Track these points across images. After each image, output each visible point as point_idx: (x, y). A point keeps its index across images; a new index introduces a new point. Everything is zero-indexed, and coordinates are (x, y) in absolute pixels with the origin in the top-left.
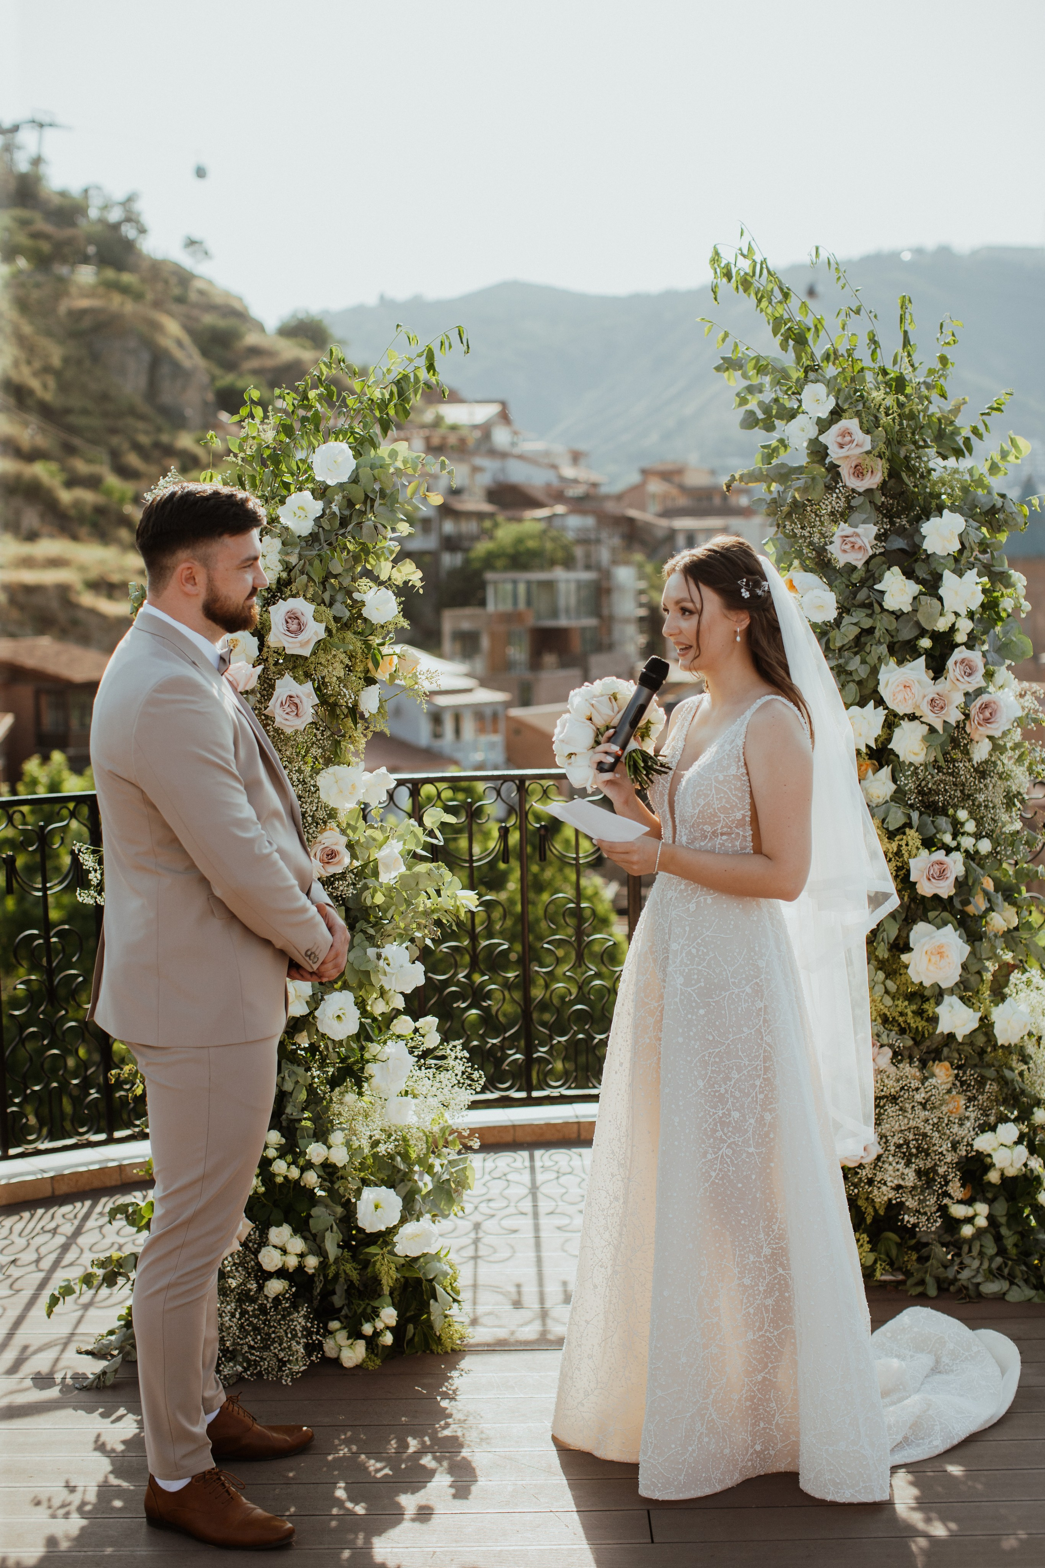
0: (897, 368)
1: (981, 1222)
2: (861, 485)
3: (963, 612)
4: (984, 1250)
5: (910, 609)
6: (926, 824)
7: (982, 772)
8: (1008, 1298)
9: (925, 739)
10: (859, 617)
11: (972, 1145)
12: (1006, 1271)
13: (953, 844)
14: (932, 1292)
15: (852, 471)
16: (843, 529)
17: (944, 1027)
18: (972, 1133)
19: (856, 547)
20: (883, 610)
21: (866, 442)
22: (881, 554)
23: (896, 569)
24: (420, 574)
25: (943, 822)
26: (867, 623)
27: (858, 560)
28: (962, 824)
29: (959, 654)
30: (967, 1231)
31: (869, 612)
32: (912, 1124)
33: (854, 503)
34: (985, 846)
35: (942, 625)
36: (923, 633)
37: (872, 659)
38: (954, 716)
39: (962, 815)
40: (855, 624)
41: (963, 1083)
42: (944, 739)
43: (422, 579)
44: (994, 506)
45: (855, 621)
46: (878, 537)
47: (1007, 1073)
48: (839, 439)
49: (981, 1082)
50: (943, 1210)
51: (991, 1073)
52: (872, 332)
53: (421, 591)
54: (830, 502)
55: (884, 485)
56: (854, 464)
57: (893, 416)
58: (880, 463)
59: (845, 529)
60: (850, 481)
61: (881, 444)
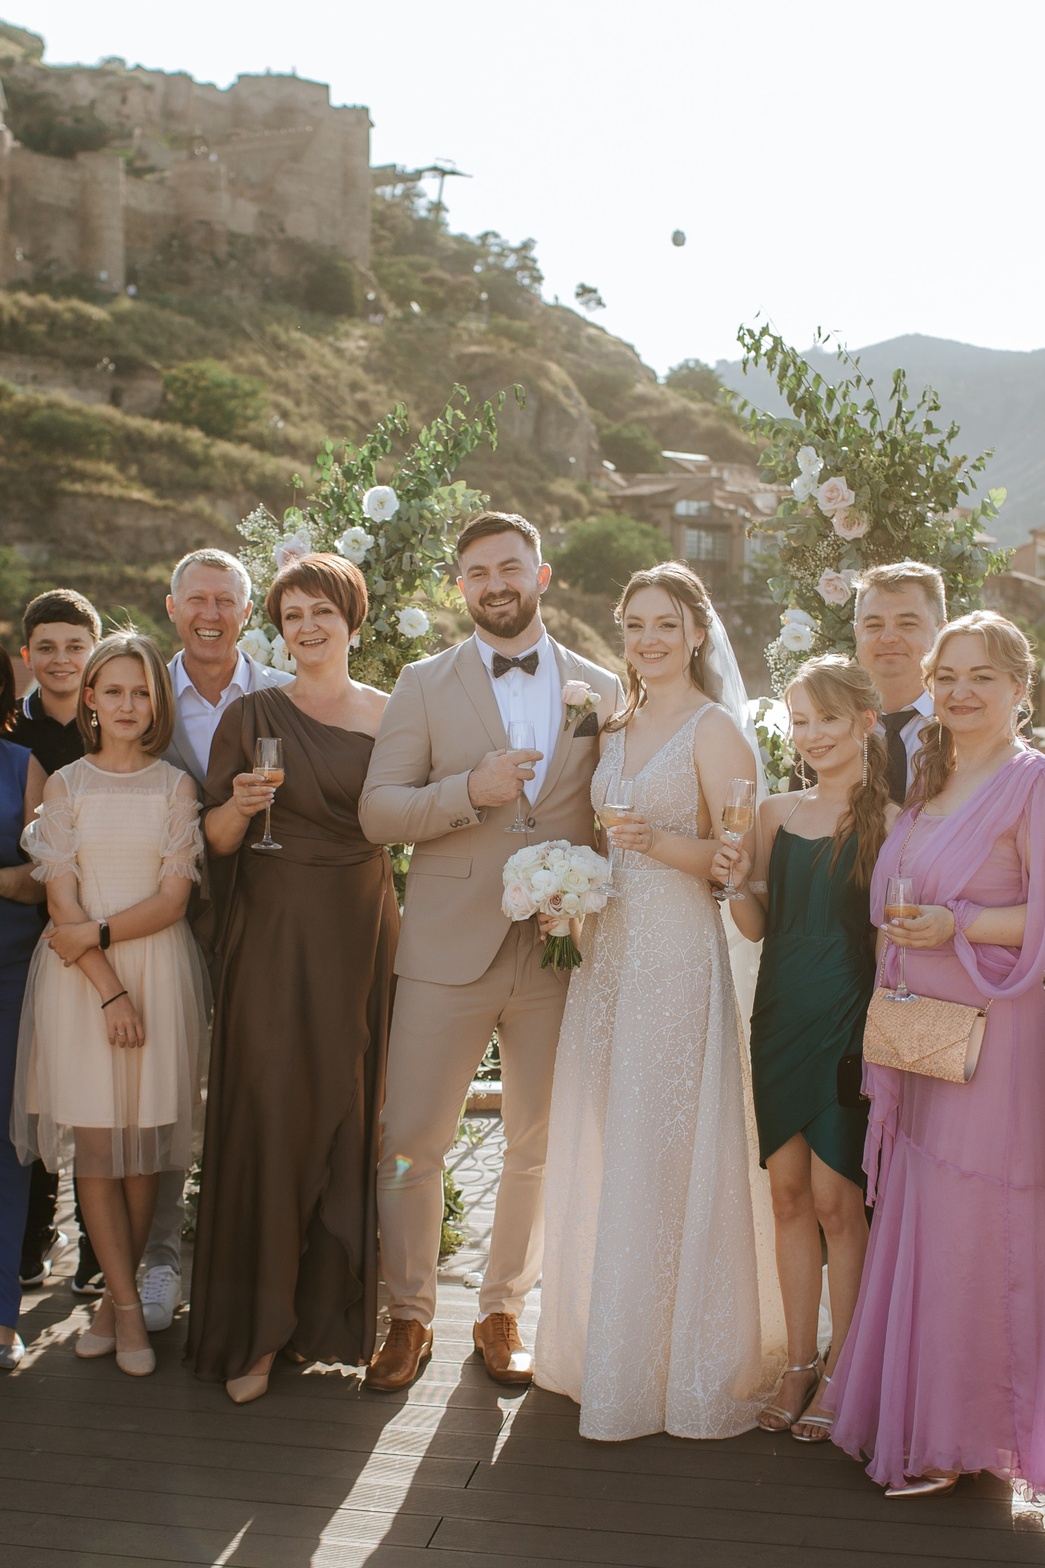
0: (892, 431)
2: (849, 535)
15: (842, 522)
19: (839, 589)
21: (850, 496)
27: (840, 599)
31: (852, 645)
33: (842, 550)
48: (829, 495)
52: (872, 400)
54: (823, 549)
55: (870, 535)
56: (843, 516)
57: (879, 476)
58: (865, 515)
59: (829, 573)
60: (841, 530)
61: (864, 500)
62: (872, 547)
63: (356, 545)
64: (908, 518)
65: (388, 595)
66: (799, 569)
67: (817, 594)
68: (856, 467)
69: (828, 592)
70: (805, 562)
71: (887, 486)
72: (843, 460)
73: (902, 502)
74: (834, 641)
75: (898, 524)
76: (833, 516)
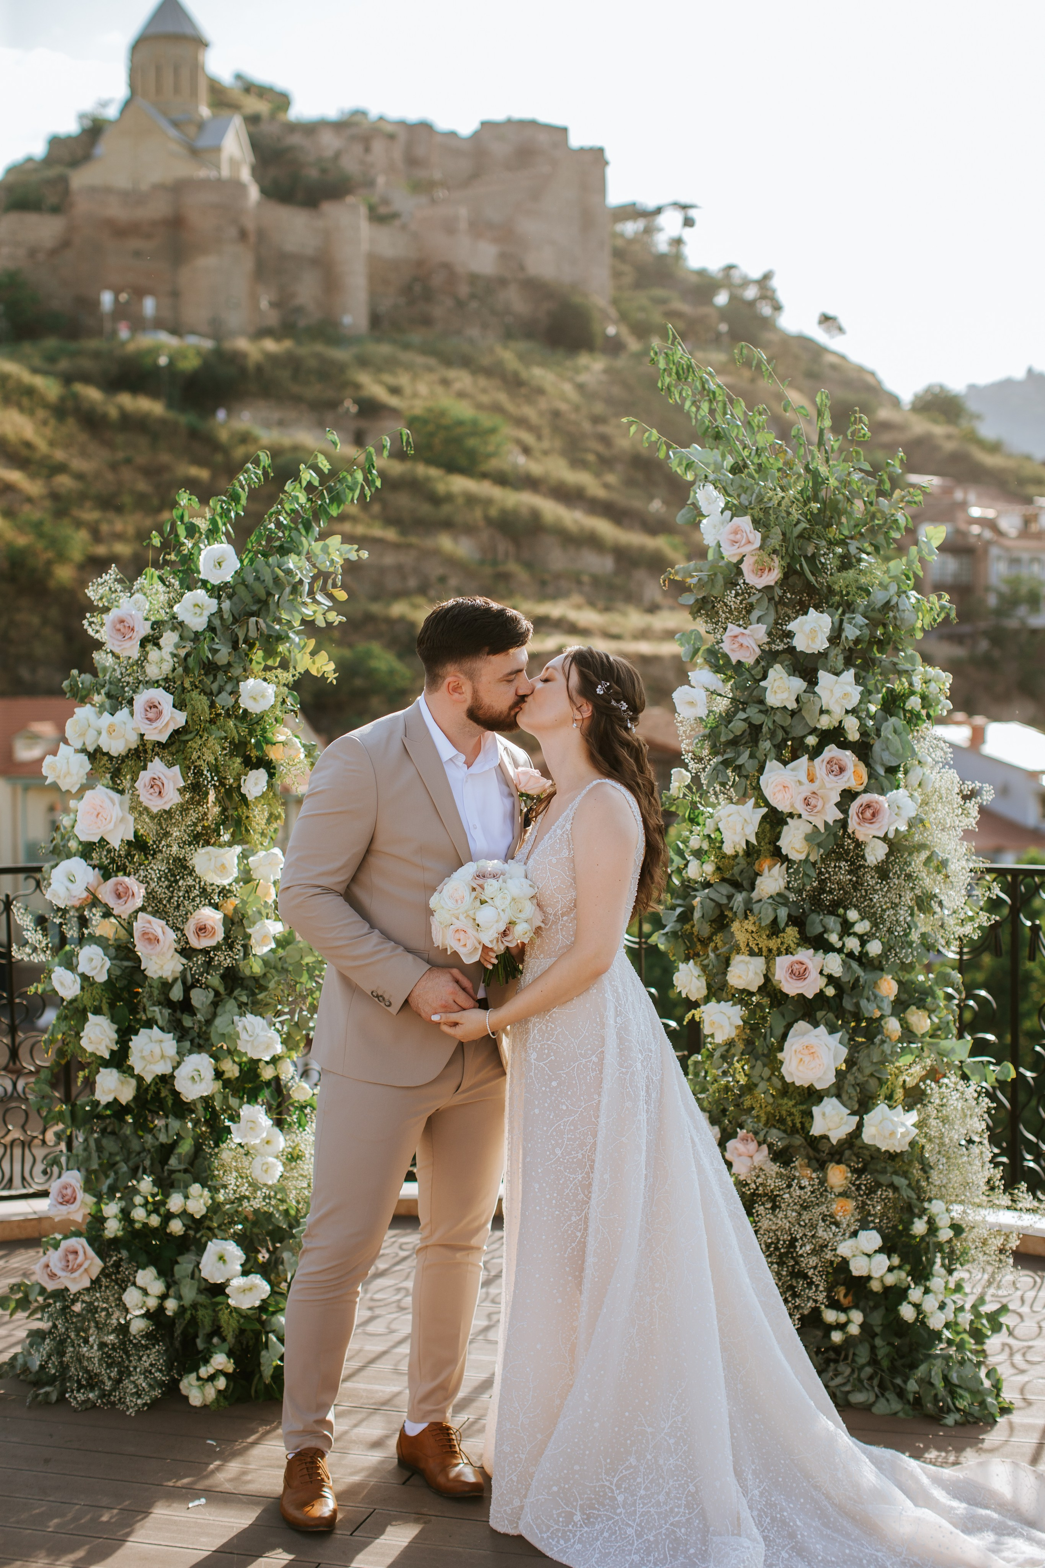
1: (854, 1330)
2: (760, 582)
3: (844, 712)
4: (857, 1359)
5: (795, 706)
6: (813, 923)
7: (883, 872)
8: (875, 1410)
9: (808, 838)
10: (753, 712)
11: (835, 1250)
12: (876, 1382)
13: (839, 945)
15: (751, 568)
16: (736, 627)
17: (818, 1129)
18: (839, 1238)
19: (745, 644)
20: (772, 708)
21: (757, 538)
22: (778, 652)
23: (780, 667)
24: (332, 666)
25: (832, 922)
26: (757, 719)
27: (749, 658)
28: (853, 924)
29: (833, 751)
30: (837, 1337)
31: (761, 708)
33: (753, 599)
34: (875, 948)
35: (825, 722)
36: (811, 731)
37: (760, 755)
38: (833, 815)
39: (853, 915)
40: (744, 720)
41: (858, 1188)
42: (824, 836)
43: (335, 671)
44: (889, 602)
45: (744, 717)
46: (772, 635)
47: (899, 1181)
48: (732, 537)
49: (872, 1189)
50: (814, 1313)
51: (885, 1179)
53: (335, 682)
54: (732, 599)
55: (783, 582)
56: (751, 562)
57: (794, 515)
58: (776, 560)
59: (733, 629)
60: (752, 578)
61: (775, 541)
62: (789, 595)
63: (198, 610)
64: (830, 561)
65: (235, 665)
66: (704, 623)
67: (725, 653)
68: (767, 505)
69: (733, 650)
70: (717, 613)
73: (824, 543)
74: (744, 704)
75: (819, 570)
76: (741, 561)
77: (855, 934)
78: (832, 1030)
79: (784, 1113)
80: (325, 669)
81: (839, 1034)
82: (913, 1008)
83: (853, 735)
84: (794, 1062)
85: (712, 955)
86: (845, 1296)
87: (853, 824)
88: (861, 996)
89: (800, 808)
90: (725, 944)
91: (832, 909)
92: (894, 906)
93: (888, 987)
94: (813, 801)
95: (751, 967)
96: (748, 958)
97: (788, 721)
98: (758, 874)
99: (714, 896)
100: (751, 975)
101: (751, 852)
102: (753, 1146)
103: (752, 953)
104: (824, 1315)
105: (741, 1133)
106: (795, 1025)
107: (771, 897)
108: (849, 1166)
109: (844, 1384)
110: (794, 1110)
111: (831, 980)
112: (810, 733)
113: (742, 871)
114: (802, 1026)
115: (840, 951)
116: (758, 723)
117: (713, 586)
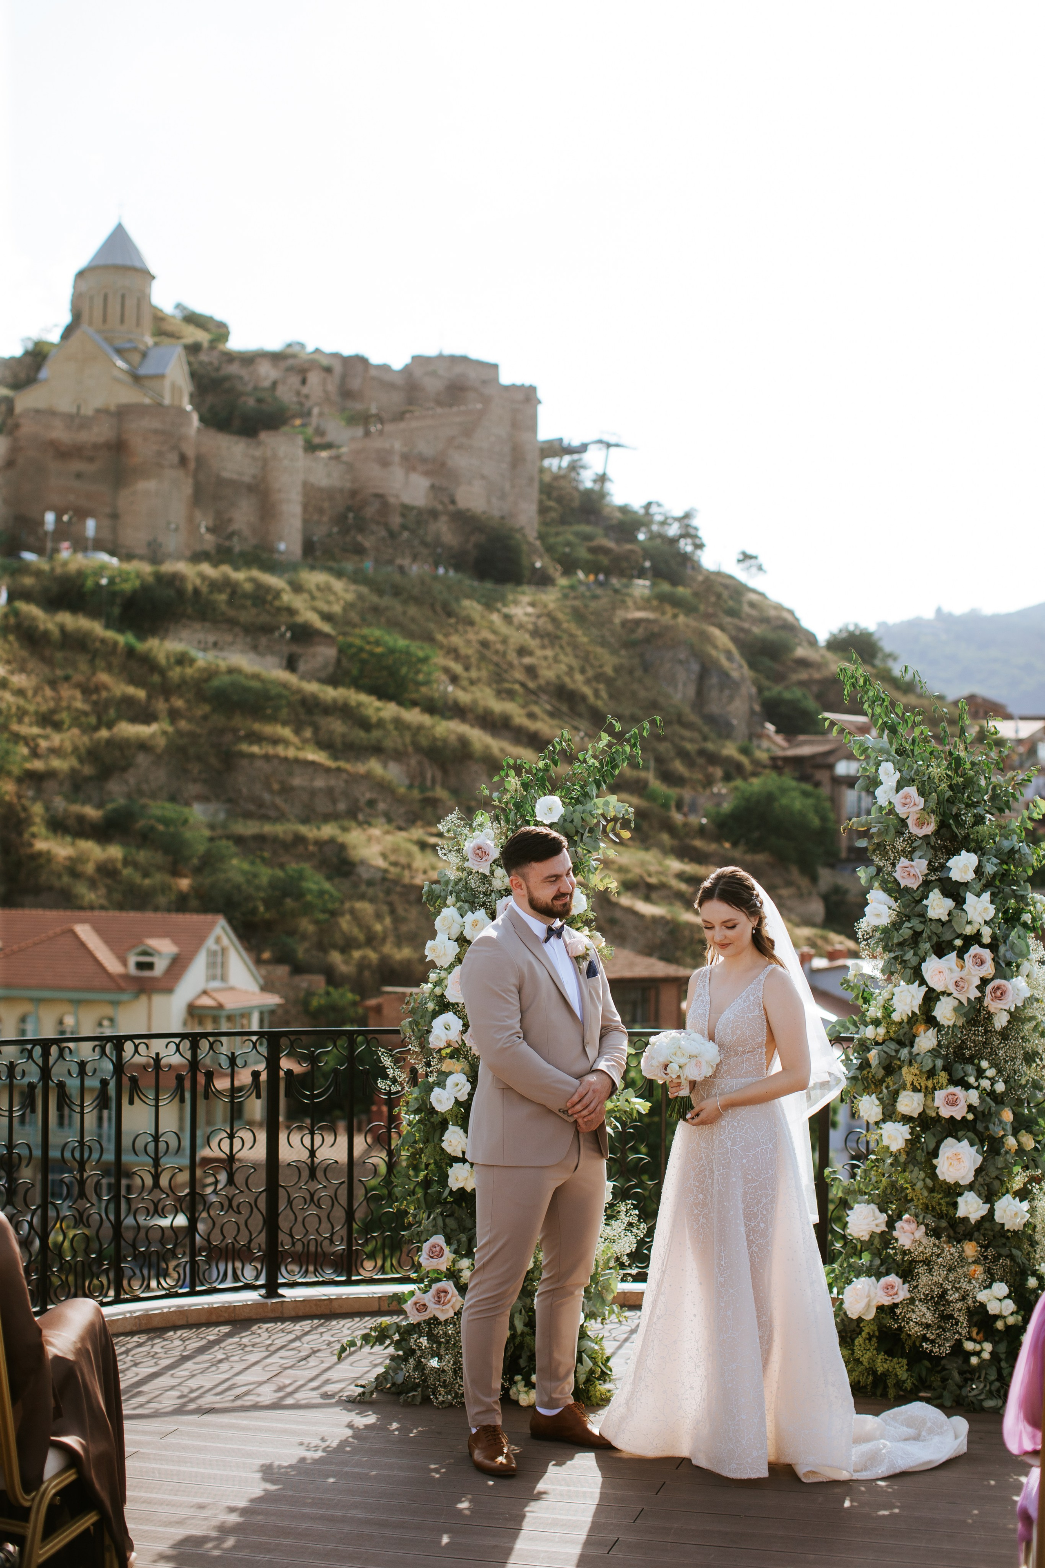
0: (954, 749)
1: (986, 1355)
2: (921, 832)
3: (983, 923)
4: (988, 1376)
5: (947, 918)
6: (957, 1069)
7: (1004, 1035)
9: (955, 1010)
10: (915, 923)
11: (975, 1297)
13: (976, 1084)
14: (948, 1403)
15: (914, 822)
16: (904, 862)
17: (961, 1213)
18: (977, 1289)
19: (914, 875)
20: (931, 920)
21: (921, 801)
22: (936, 880)
23: (936, 891)
25: (970, 1068)
26: (919, 927)
27: (914, 884)
28: (985, 1071)
29: (975, 949)
30: (974, 1360)
31: (923, 920)
32: (935, 1279)
33: (915, 844)
34: (1000, 1087)
35: (969, 930)
36: (959, 936)
37: (921, 953)
38: (974, 994)
39: (984, 1064)
40: (910, 928)
41: (986, 1258)
42: (967, 1009)
44: (1013, 848)
45: (910, 925)
46: (932, 868)
47: (1015, 1252)
48: (904, 801)
49: (996, 1259)
50: (958, 1344)
51: (1005, 1251)
54: (900, 844)
55: (937, 833)
56: (915, 818)
57: (944, 786)
58: (933, 817)
59: (902, 863)
60: (913, 829)
61: (932, 805)
62: (939, 842)
64: (969, 819)
66: (880, 860)
67: (896, 880)
68: (925, 778)
69: (903, 877)
70: (887, 853)
71: (951, 793)
72: (915, 772)
73: (963, 806)
74: (909, 917)
75: (960, 824)
76: (907, 818)
77: (987, 1078)
78: (972, 1145)
79: (934, 1203)
80: (609, 886)
81: (976, 1147)
82: (1023, 1131)
83: (986, 940)
84: (946, 1164)
85: (885, 1091)
86: (977, 1334)
87: (987, 1001)
88: (990, 1122)
89: (952, 989)
90: (894, 1084)
91: (970, 1060)
92: (1013, 1059)
93: (1007, 1115)
94: (961, 984)
95: (916, 1099)
96: (912, 1093)
97: (940, 930)
98: (915, 1036)
99: (886, 1049)
100: (915, 1104)
101: (912, 1020)
102: (914, 1226)
103: (915, 1090)
104: (965, 1345)
105: (906, 1216)
106: (945, 1141)
107: (929, 1051)
108: (978, 1243)
109: (979, 1395)
110: (942, 1201)
111: (971, 1108)
112: (957, 938)
113: (905, 1033)
114: (950, 1140)
115: (977, 1088)
116: (919, 930)
117: (887, 834)
